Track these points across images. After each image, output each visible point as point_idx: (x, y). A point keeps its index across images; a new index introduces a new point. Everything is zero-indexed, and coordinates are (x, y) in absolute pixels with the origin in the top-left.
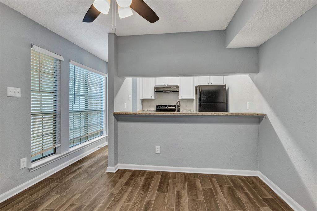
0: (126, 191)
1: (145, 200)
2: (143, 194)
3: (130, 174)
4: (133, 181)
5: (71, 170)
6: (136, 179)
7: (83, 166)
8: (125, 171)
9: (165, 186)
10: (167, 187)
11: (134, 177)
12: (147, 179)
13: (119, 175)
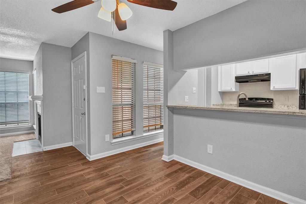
0: (162, 181)
1: (171, 196)
2: (174, 189)
3: (180, 167)
4: (175, 174)
5: (141, 150)
6: (181, 173)
7: (151, 149)
8: (178, 163)
9: (203, 192)
10: (204, 193)
11: (180, 171)
12: (191, 177)
13: (169, 165)
